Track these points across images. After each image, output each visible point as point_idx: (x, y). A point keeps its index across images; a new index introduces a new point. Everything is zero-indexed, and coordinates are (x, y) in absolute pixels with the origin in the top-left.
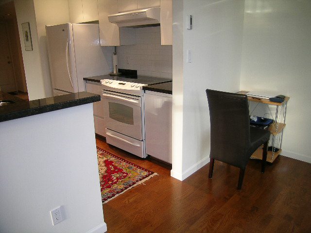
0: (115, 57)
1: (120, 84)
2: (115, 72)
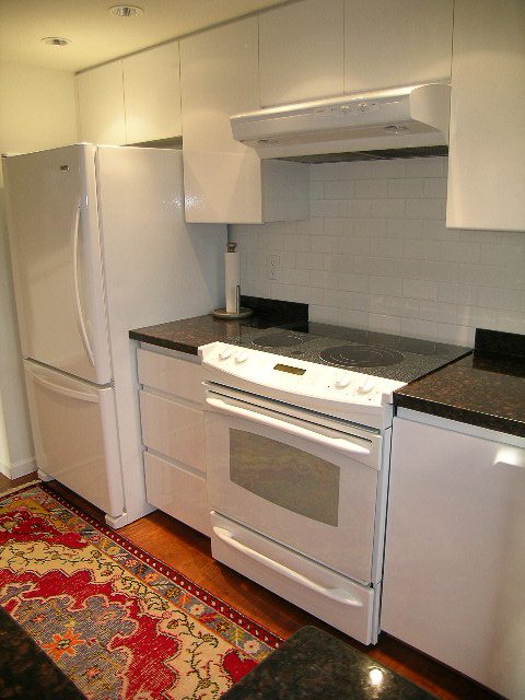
1: (279, 367)
2: (232, 308)
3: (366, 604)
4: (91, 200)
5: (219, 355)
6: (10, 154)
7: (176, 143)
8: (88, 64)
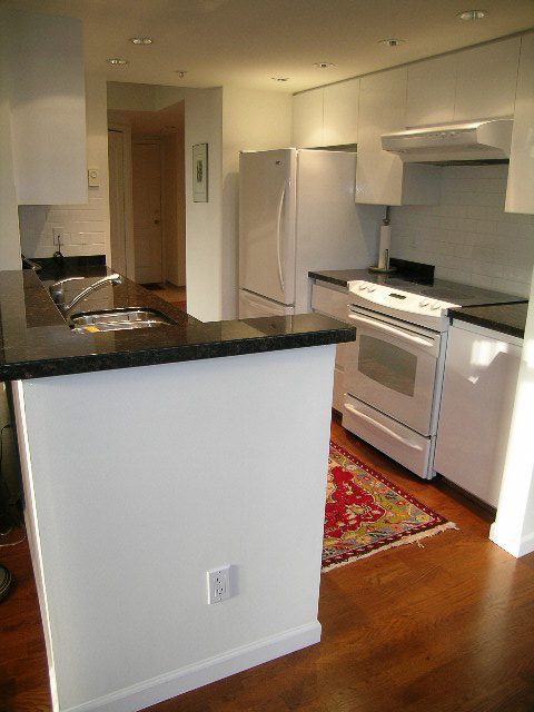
0: (385, 229)
1: (393, 295)
2: (381, 265)
3: (425, 449)
4: (292, 183)
5: (359, 288)
6: (244, 151)
7: (353, 147)
8: (304, 89)
